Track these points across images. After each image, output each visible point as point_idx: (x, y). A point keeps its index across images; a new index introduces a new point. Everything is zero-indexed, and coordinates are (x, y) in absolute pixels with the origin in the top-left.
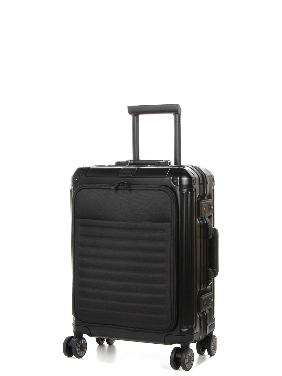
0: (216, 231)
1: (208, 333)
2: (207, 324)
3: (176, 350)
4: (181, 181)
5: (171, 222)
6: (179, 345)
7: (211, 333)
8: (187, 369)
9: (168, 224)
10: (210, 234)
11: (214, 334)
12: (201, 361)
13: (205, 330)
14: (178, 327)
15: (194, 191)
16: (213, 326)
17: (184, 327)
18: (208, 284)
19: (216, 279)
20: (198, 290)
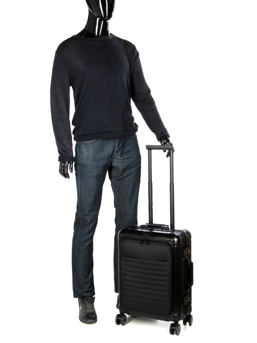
0: (192, 263)
1: (188, 314)
2: (187, 310)
3: (172, 325)
4: (174, 241)
5: (169, 262)
6: (173, 322)
7: (190, 314)
8: (177, 334)
9: (168, 263)
10: (189, 265)
11: (191, 314)
12: (185, 328)
13: (186, 314)
14: (173, 313)
15: (180, 246)
16: (191, 310)
17: (176, 313)
18: (188, 290)
19: (192, 287)
20: (183, 294)
